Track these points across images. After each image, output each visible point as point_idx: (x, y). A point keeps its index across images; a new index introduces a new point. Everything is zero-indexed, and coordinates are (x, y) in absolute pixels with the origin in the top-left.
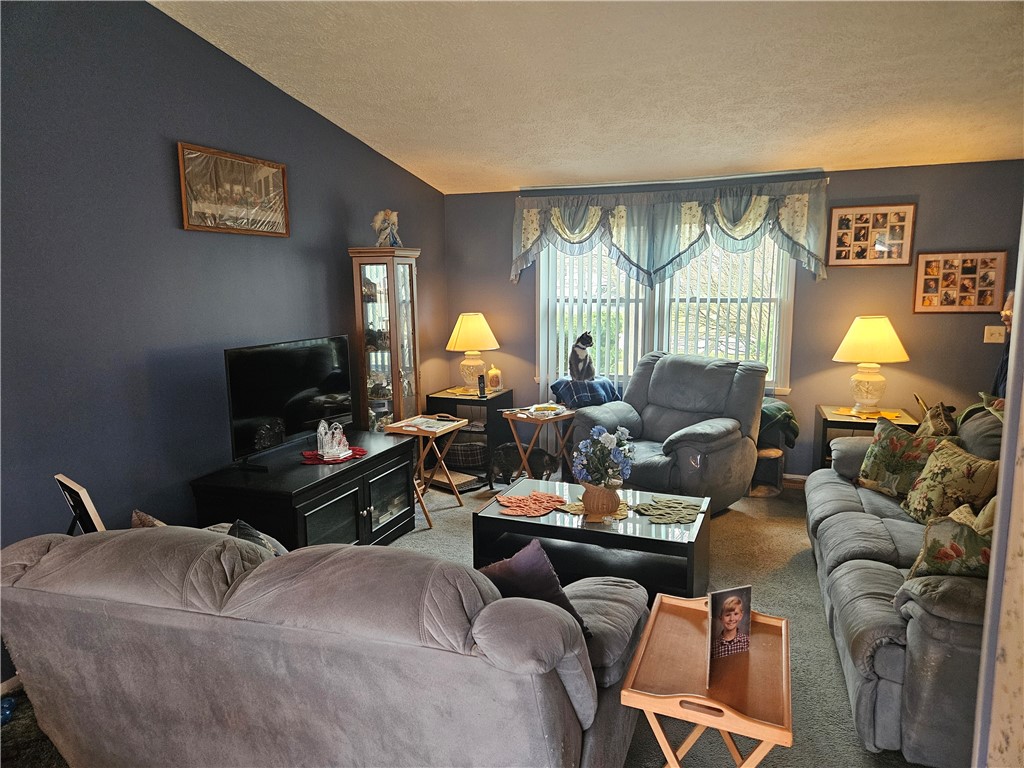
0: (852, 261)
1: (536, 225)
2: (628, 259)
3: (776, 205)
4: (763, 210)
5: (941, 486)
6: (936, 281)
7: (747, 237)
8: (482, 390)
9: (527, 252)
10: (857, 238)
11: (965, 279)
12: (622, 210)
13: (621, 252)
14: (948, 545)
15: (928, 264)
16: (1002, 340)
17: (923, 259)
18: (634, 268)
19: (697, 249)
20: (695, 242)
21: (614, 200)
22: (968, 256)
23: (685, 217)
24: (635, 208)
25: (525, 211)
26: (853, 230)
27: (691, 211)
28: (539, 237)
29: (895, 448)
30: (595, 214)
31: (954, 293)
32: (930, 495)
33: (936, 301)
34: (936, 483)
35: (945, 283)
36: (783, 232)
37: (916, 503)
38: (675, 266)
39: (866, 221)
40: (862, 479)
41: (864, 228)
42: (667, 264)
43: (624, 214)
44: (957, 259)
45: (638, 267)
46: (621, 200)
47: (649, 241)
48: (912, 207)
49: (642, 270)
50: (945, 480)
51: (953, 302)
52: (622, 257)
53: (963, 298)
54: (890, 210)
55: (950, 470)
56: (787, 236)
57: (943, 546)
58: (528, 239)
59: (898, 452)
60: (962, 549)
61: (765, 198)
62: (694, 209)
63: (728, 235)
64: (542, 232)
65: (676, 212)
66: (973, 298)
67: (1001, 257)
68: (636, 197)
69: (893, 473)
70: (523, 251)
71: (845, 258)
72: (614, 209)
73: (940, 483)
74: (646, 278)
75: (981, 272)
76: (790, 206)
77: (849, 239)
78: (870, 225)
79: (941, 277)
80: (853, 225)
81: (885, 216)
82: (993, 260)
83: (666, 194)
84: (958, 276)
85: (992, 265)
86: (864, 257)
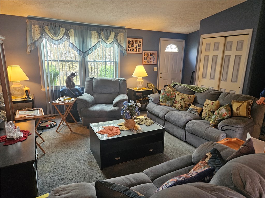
0: (131, 52)
1: (38, 32)
2: (76, 47)
3: (116, 35)
4: (113, 36)
5: (184, 102)
6: (146, 57)
7: (110, 44)
8: (28, 96)
9: (35, 42)
10: (132, 46)
11: (151, 57)
12: (72, 30)
13: (74, 45)
14: (224, 113)
15: (145, 53)
16: (156, 70)
17: (144, 52)
18: (78, 50)
19: (97, 46)
20: (97, 44)
21: (69, 26)
22: (151, 52)
23: (93, 36)
24: (77, 30)
25: (33, 25)
26: (131, 44)
27: (94, 34)
28: (40, 37)
29: (168, 95)
30: (62, 31)
31: (149, 60)
32: (182, 104)
33: (146, 62)
34: (182, 101)
35: (148, 58)
36: (118, 43)
37: (178, 106)
38: (92, 51)
39: (134, 42)
40: (161, 104)
41: (133, 44)
42: (89, 50)
43: (73, 32)
44: (149, 52)
45: (80, 50)
46: (72, 27)
47: (82, 42)
48: (142, 40)
49: (81, 51)
50: (184, 100)
51: (149, 62)
52: (74, 47)
53: (150, 61)
54: (138, 40)
55: (184, 98)
56: (119, 44)
57: (223, 113)
58: (35, 37)
59: (169, 96)
60: (227, 113)
61: (114, 33)
62: (95, 33)
63: (105, 42)
64: (41, 34)
65: (90, 33)
66: (152, 61)
67: (156, 52)
68: (77, 27)
69: (169, 101)
70: (33, 41)
71: (130, 51)
72: (70, 30)
73: (183, 101)
74: (82, 54)
75: (153, 56)
76: (119, 36)
77: (130, 46)
78: (134, 43)
79: (147, 56)
80: (131, 43)
81: (137, 41)
82: (155, 53)
83: (87, 27)
84: (150, 56)
85: (155, 54)
86: (134, 51)
